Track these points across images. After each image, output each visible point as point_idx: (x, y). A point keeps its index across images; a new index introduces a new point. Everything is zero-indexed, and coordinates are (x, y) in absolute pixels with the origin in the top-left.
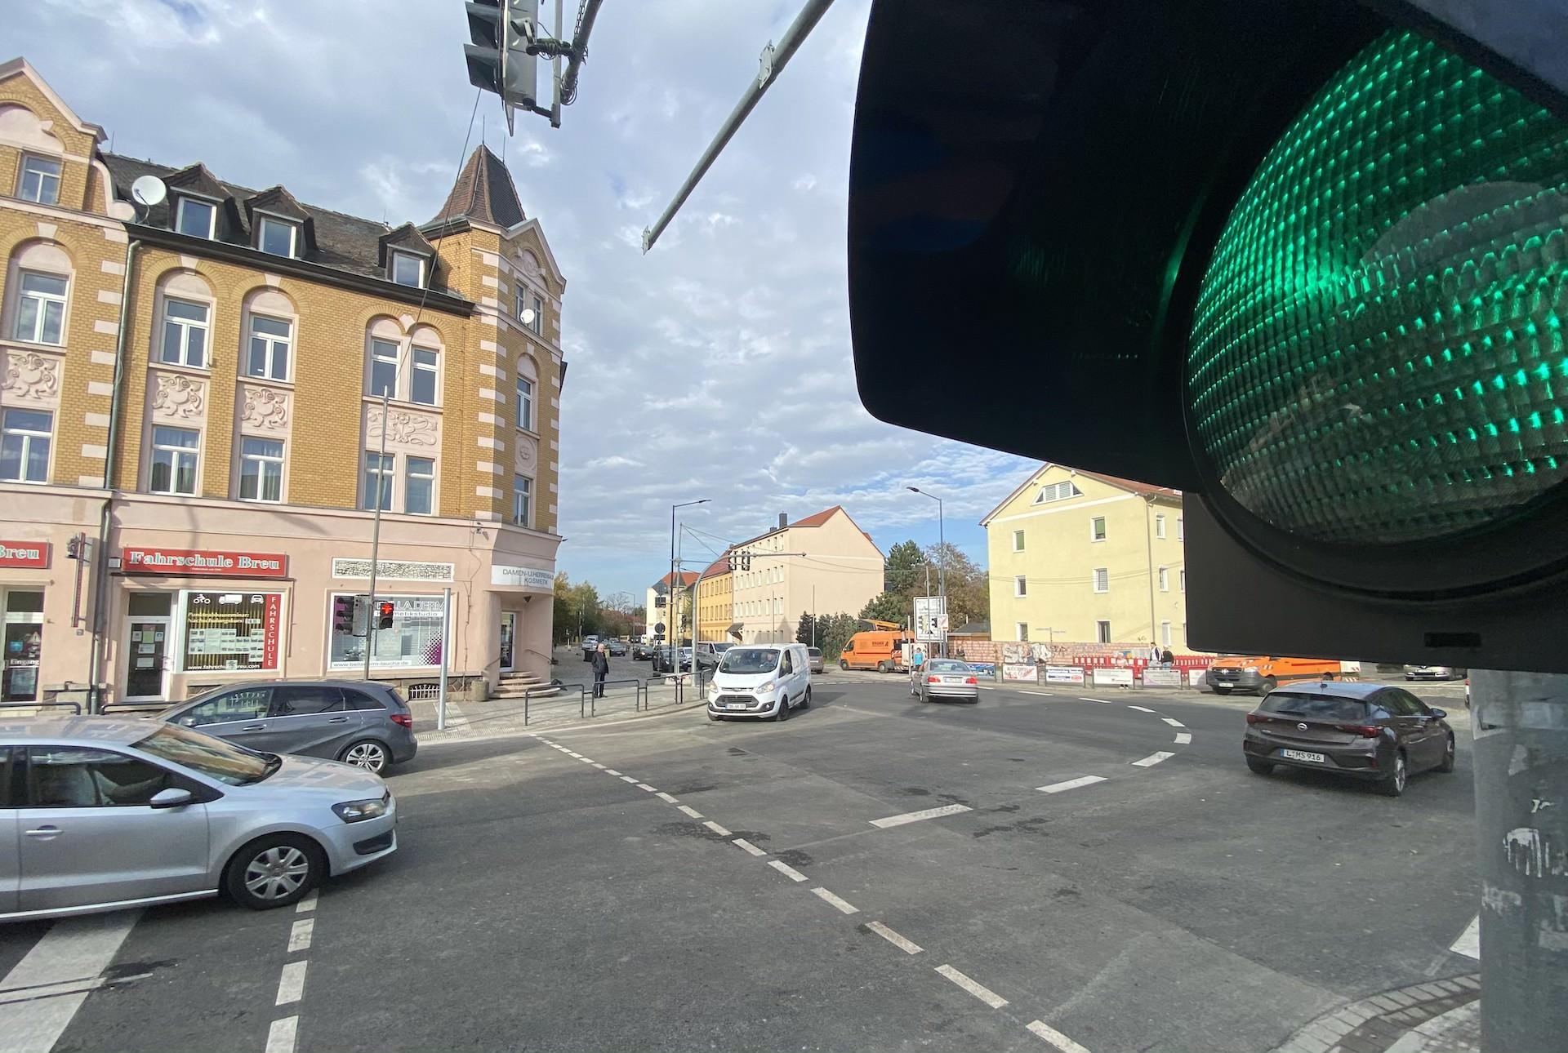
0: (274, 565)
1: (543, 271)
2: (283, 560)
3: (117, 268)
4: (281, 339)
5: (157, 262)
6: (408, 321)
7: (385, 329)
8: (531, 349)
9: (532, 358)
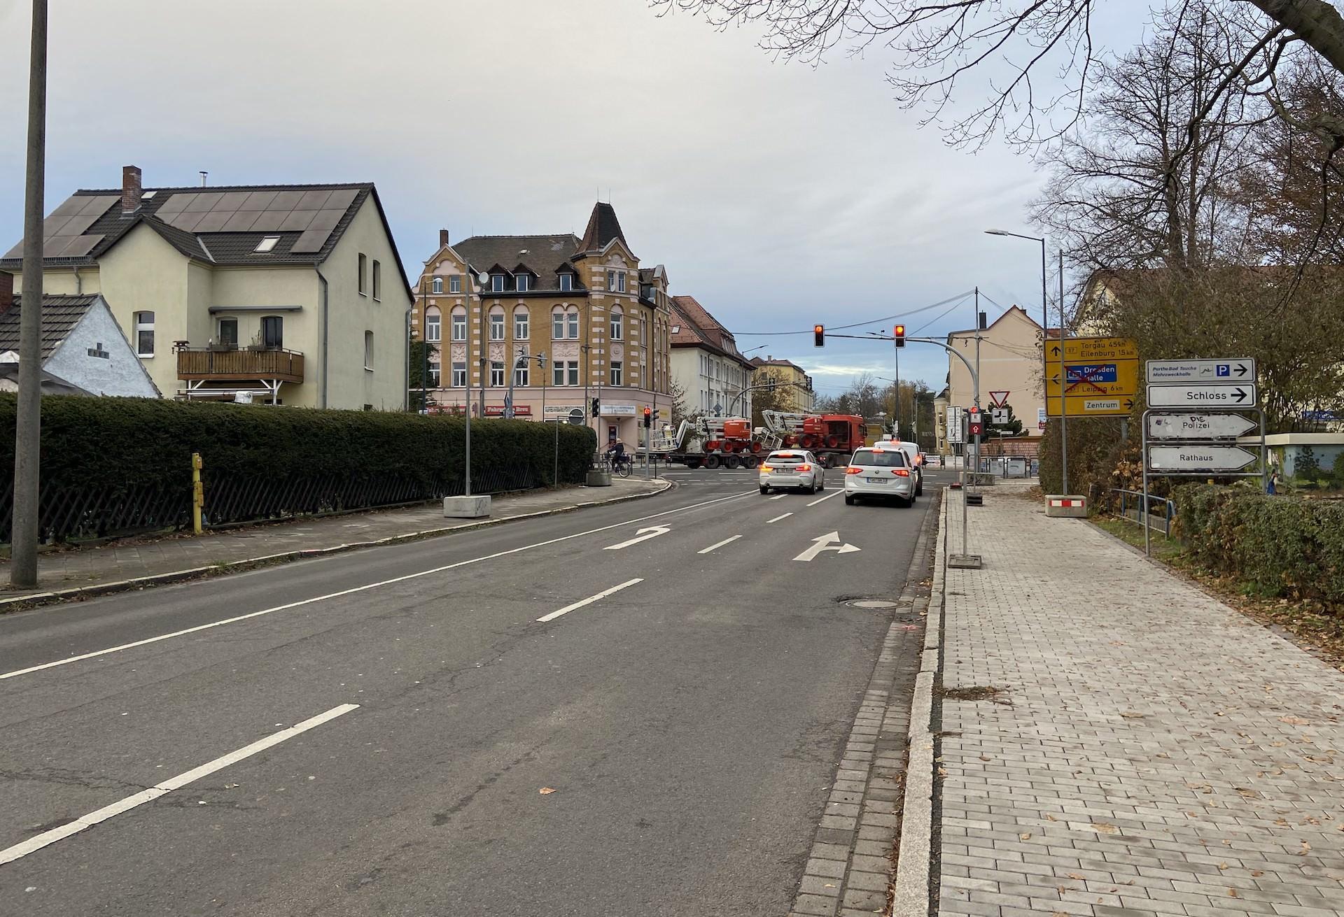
0: (526, 410)
1: (624, 259)
2: (529, 407)
3: (477, 310)
4: (525, 322)
5: (488, 304)
6: (565, 305)
7: (558, 310)
8: (617, 301)
9: (619, 305)
